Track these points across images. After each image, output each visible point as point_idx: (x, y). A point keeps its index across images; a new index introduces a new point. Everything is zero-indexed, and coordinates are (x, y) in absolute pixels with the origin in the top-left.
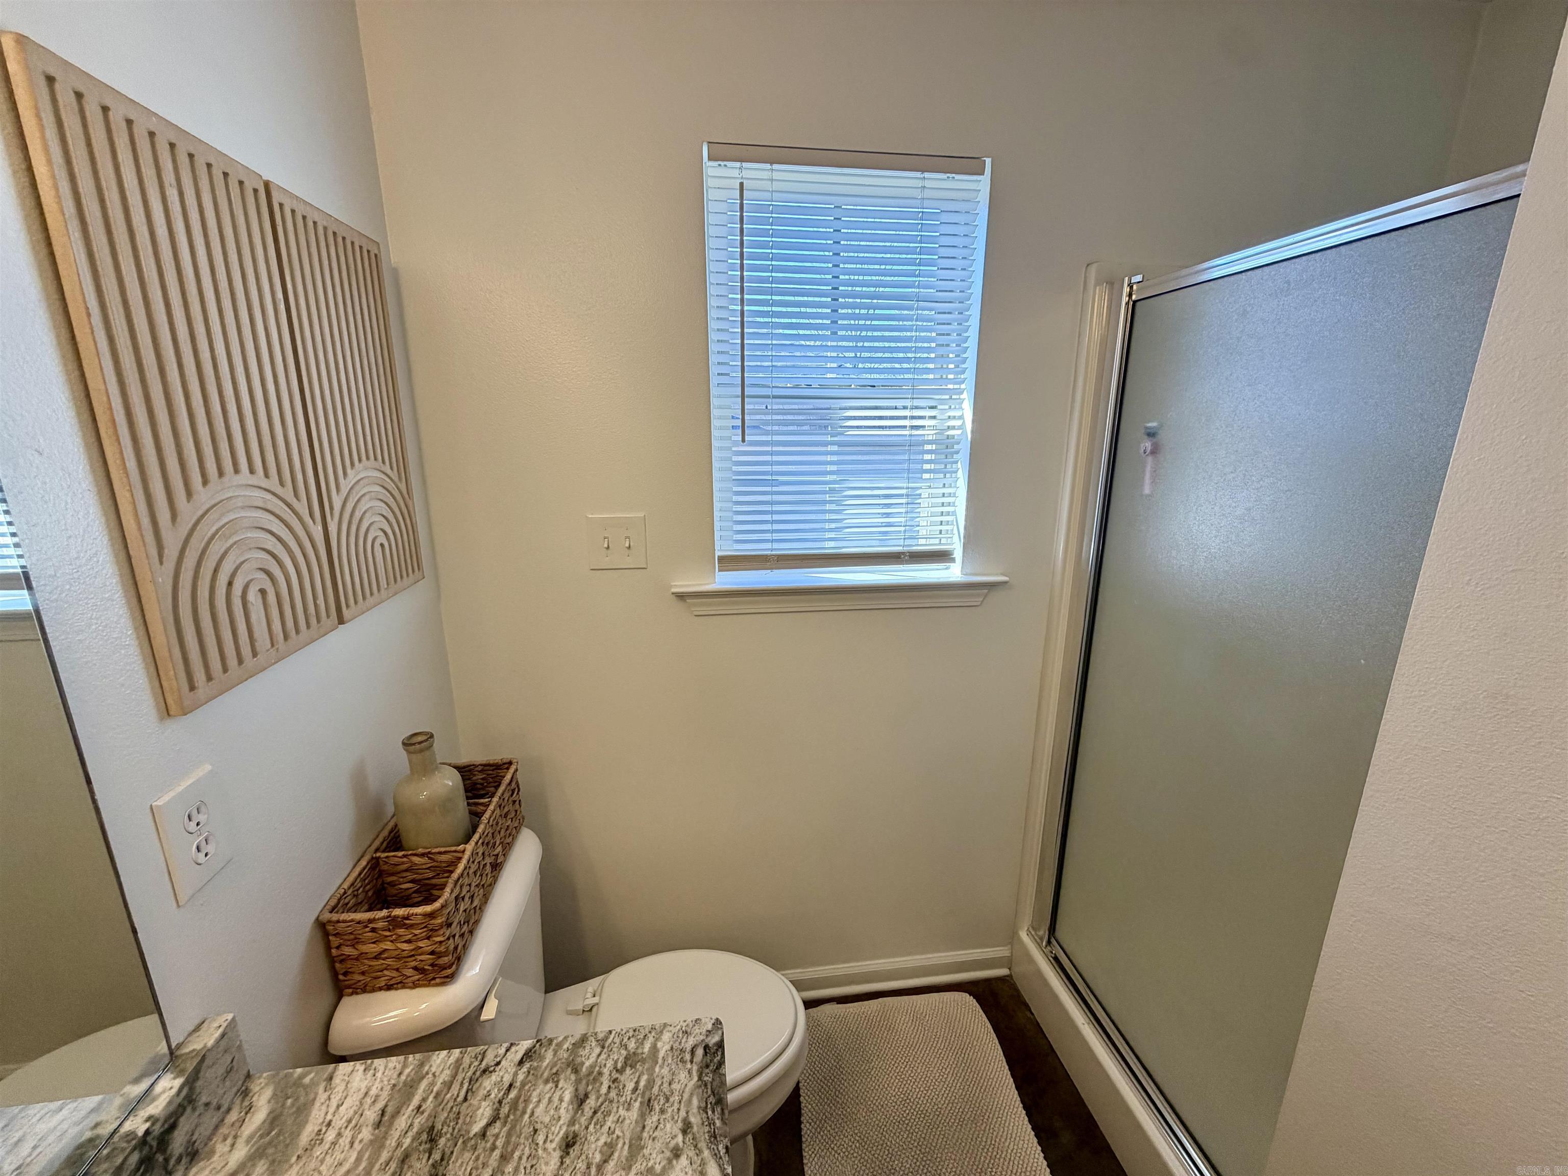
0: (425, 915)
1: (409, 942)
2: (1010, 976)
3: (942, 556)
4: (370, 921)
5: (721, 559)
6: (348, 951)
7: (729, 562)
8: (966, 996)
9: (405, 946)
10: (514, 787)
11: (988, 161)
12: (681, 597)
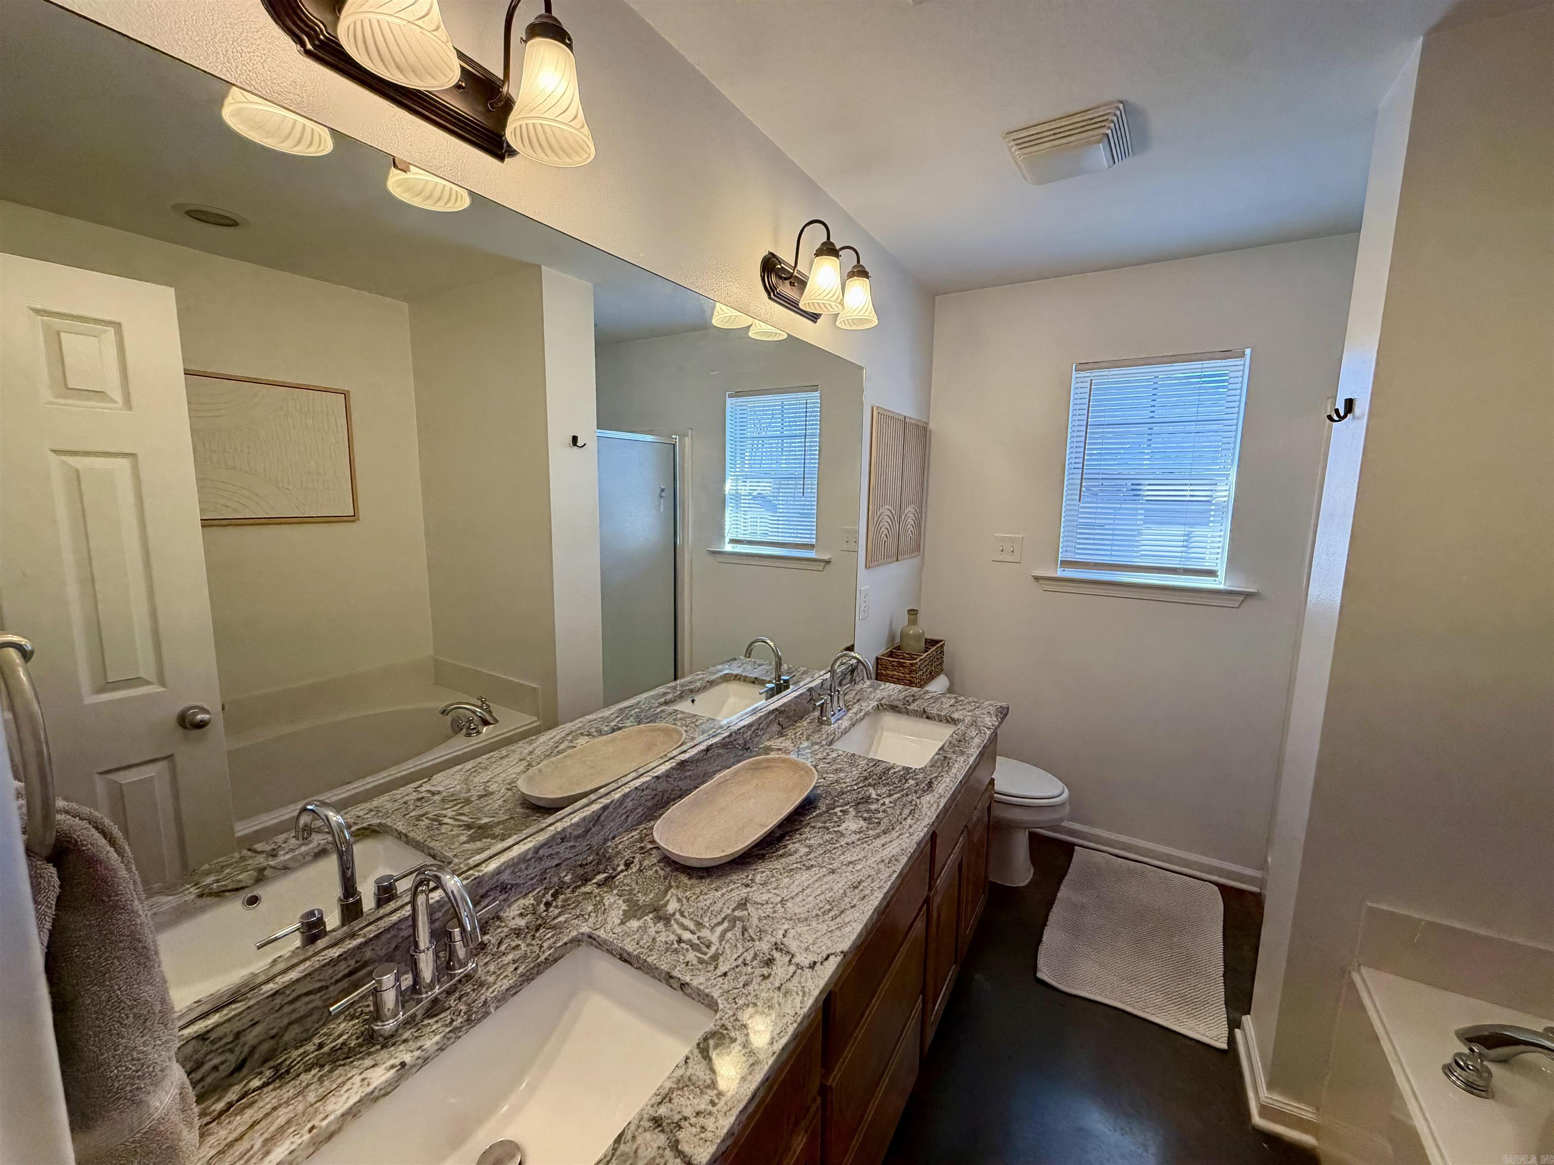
0: (911, 664)
1: (903, 673)
2: (1260, 894)
3: (1212, 573)
4: (893, 661)
5: (1062, 562)
6: (883, 672)
7: (1065, 564)
8: (1217, 888)
9: (902, 675)
10: (942, 646)
11: (1248, 351)
12: (1037, 578)
